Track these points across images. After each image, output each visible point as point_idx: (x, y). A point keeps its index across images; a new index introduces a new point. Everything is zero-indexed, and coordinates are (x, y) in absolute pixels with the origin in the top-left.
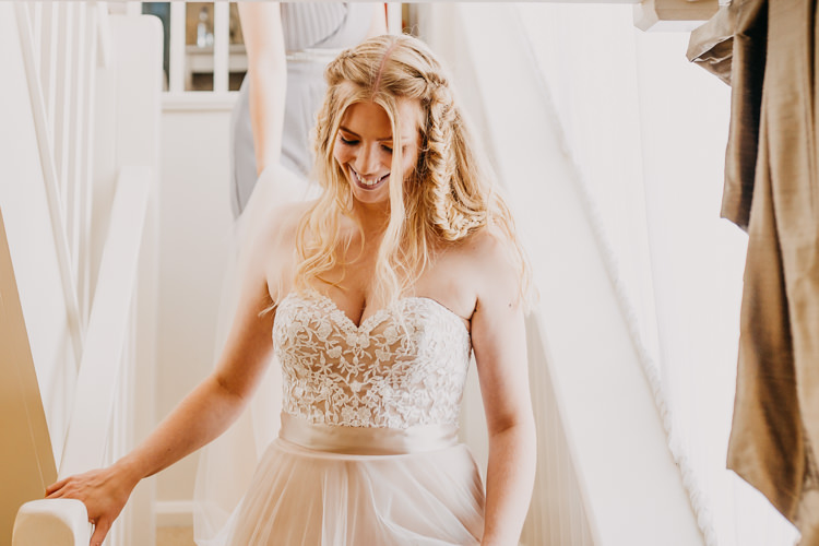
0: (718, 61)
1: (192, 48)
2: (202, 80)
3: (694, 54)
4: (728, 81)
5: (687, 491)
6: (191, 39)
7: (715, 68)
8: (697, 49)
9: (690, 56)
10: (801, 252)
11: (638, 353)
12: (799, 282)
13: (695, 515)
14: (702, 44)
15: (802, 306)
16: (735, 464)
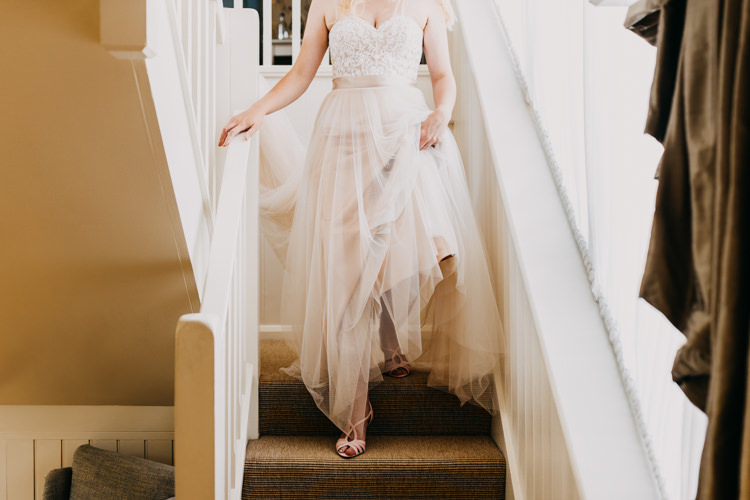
0: (646, 28)
1: (276, 41)
2: (280, 60)
3: (629, 23)
4: (653, 42)
5: (603, 319)
6: (275, 35)
7: (643, 34)
8: (632, 19)
9: (627, 26)
10: (702, 155)
11: (573, 233)
12: (699, 175)
13: (608, 333)
14: (635, 17)
15: (700, 190)
16: (645, 294)
